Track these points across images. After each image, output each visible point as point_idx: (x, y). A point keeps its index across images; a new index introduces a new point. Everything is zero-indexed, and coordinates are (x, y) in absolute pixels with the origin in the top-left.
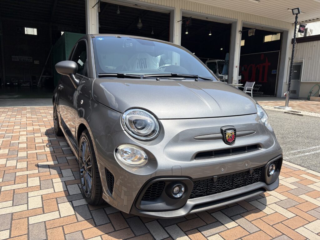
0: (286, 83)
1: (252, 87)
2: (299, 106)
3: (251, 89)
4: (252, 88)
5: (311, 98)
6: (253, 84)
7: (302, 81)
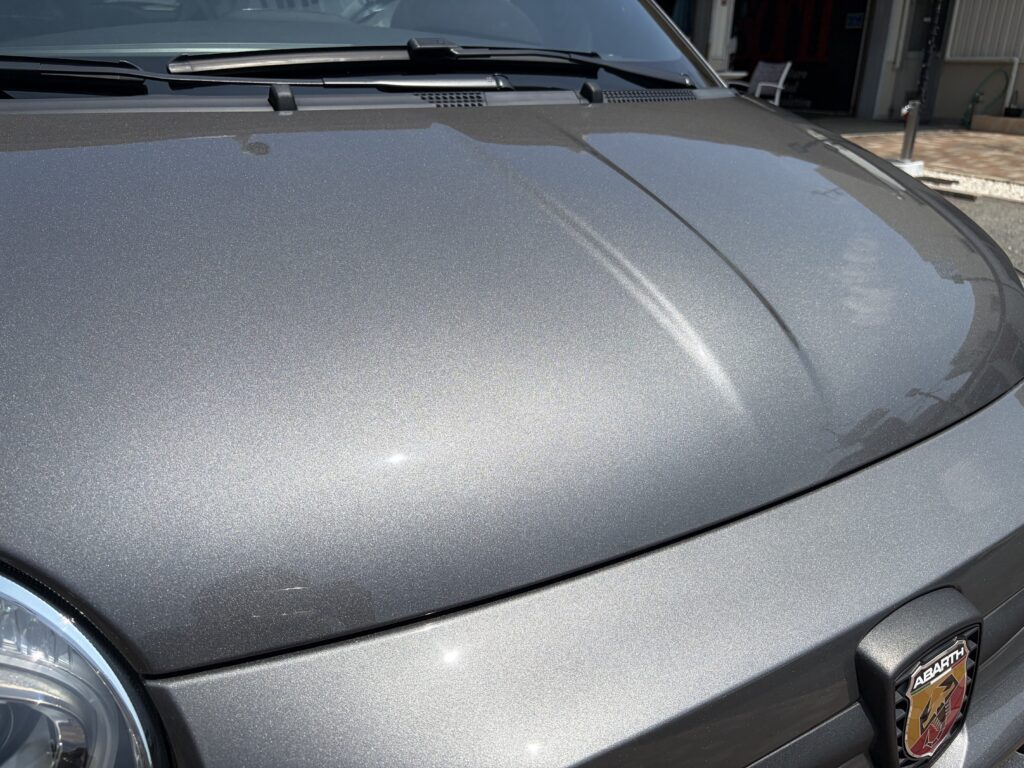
0: (894, 63)
1: (777, 82)
2: (946, 155)
3: (775, 89)
4: (780, 86)
5: (977, 119)
6: (782, 72)
7: (948, 56)
